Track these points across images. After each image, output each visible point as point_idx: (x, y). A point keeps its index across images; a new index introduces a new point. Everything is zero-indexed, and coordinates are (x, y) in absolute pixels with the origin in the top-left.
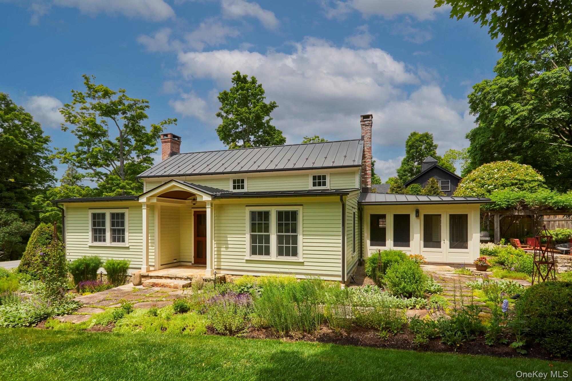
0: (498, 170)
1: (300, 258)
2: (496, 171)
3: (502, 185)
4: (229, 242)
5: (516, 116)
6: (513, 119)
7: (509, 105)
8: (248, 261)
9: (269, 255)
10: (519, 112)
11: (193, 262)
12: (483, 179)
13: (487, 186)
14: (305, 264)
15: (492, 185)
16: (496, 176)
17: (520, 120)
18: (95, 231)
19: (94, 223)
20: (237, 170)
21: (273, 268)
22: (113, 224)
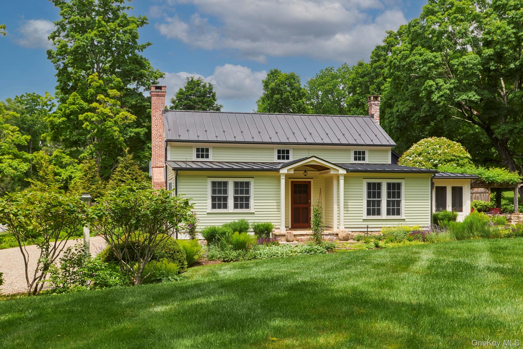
0: (440, 147)
1: (403, 216)
2: (438, 146)
3: (445, 161)
4: (349, 206)
5: (441, 93)
6: (439, 95)
7: (434, 81)
8: (364, 220)
9: (380, 215)
10: (443, 89)
11: (290, 227)
12: (429, 154)
13: (433, 160)
14: (406, 220)
15: (437, 160)
16: (439, 152)
17: (445, 97)
18: (213, 199)
19: (214, 191)
20: (284, 140)
21: (384, 224)
22: (236, 192)
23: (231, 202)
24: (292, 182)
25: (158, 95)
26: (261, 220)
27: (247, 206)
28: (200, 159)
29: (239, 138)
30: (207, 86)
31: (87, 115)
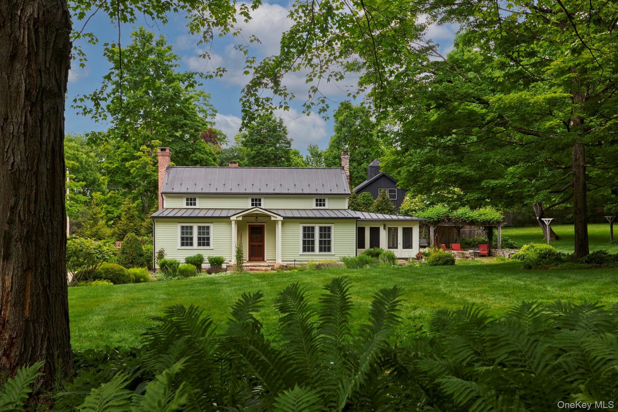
8: (301, 255)
9: (313, 251)
11: (248, 260)
14: (336, 255)
18: (182, 239)
19: (182, 233)
20: (257, 191)
21: (315, 258)
22: (199, 233)
23: (195, 241)
24: (249, 225)
25: (163, 155)
26: (215, 255)
27: (208, 244)
28: (189, 207)
29: (220, 191)
30: (278, 121)
31: (132, 163)
